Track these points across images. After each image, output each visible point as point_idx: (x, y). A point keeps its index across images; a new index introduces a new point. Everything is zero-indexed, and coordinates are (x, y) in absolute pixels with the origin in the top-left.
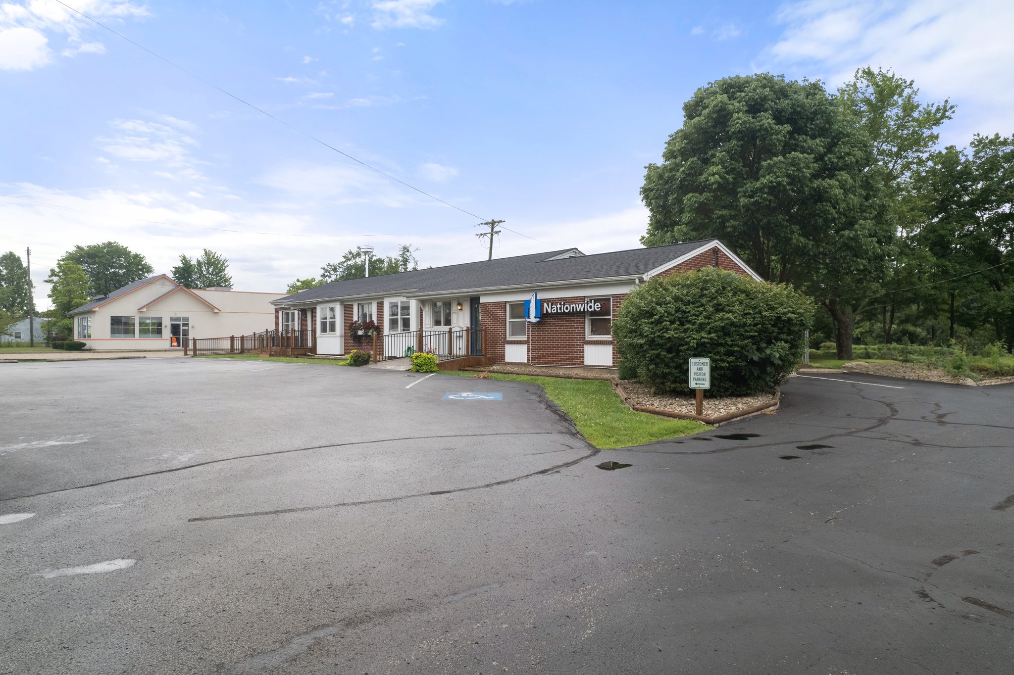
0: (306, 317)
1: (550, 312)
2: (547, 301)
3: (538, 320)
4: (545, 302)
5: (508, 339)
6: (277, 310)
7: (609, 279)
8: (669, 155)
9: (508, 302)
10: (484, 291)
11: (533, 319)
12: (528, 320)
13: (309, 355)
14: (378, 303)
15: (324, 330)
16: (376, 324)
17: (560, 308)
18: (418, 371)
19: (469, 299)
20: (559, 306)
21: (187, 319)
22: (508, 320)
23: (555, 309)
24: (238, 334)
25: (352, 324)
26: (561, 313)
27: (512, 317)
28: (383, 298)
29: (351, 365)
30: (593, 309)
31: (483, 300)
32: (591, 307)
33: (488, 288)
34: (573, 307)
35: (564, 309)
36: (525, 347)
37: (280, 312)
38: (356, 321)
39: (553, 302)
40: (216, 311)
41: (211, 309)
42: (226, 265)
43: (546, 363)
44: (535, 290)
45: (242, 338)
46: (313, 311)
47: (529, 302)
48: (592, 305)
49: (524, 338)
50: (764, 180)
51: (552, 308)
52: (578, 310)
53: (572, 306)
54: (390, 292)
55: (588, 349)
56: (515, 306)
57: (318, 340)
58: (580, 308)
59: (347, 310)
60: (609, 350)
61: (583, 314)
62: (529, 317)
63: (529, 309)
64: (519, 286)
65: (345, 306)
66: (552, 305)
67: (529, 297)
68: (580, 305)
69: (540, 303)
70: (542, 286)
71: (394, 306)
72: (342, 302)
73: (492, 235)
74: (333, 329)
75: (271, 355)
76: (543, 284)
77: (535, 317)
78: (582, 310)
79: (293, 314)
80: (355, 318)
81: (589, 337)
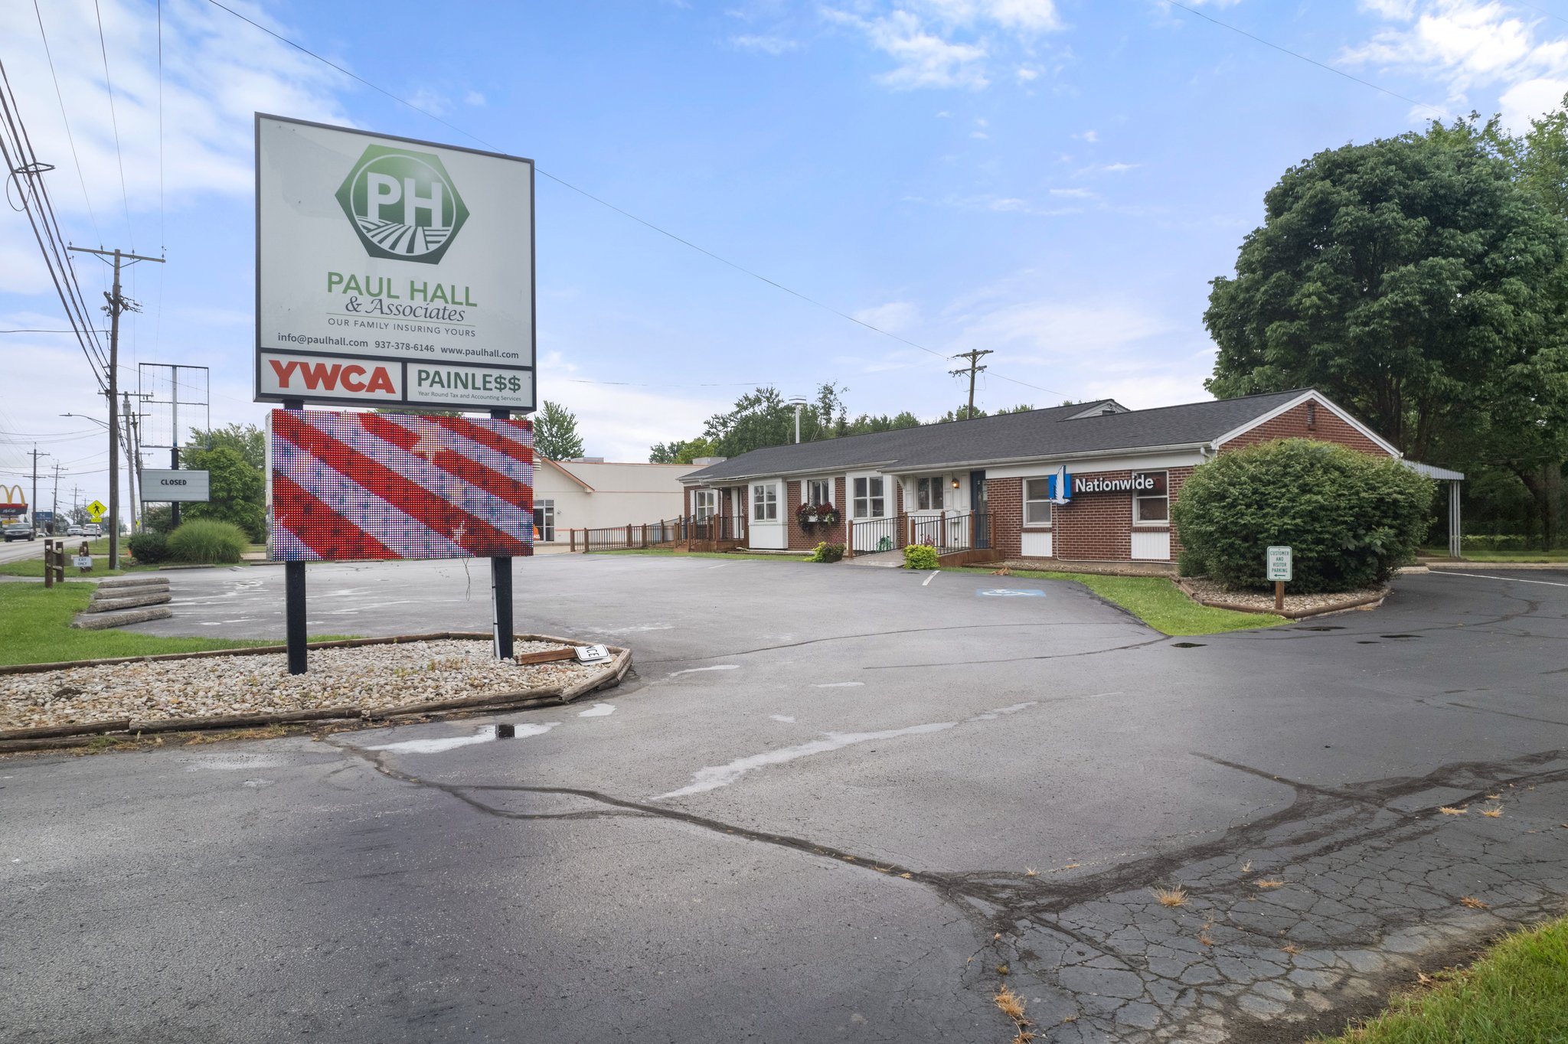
0: (730, 499)
1: (1083, 490)
2: (1080, 476)
3: (1067, 501)
4: (1077, 477)
5: (1025, 526)
6: (687, 490)
7: (1164, 447)
8: (1244, 266)
9: (1025, 478)
10: (991, 464)
11: (1060, 499)
12: (1054, 501)
13: (739, 550)
14: (836, 479)
15: (759, 516)
16: (834, 507)
17: (1098, 486)
18: (914, 568)
19: (968, 474)
20: (1096, 483)
21: (551, 502)
22: (1025, 501)
23: (1092, 486)
24: (638, 522)
25: (801, 508)
26: (1099, 492)
27: (1031, 497)
28: (844, 473)
29: (820, 561)
30: (1143, 487)
31: (990, 475)
32: (1140, 484)
33: (998, 460)
34: (1116, 484)
35: (1103, 487)
36: (1049, 537)
37: (692, 493)
38: (805, 504)
39: (1089, 477)
40: (589, 490)
41: (582, 487)
42: (573, 422)
43: (1078, 557)
44: (1063, 462)
45: (644, 527)
46: (743, 491)
47: (1054, 477)
48: (1142, 481)
49: (1048, 524)
50: (1384, 301)
51: (1086, 486)
52: (1123, 488)
53: (1114, 483)
54: (856, 465)
55: (1136, 538)
56: (1033, 483)
57: (751, 529)
58: (1125, 485)
59: (793, 488)
60: (1165, 538)
61: (1129, 492)
62: (1055, 497)
63: (1055, 487)
64: (1040, 457)
65: (789, 484)
66: (1086, 482)
67: (1058, 472)
68: (1126, 482)
69: (1070, 480)
70: (1073, 457)
71: (860, 484)
72: (784, 478)
73: (973, 372)
74: (772, 514)
75: (690, 550)
76: (1074, 454)
77: (1064, 498)
78: (1128, 488)
79: (711, 496)
80: (804, 500)
81: (1137, 522)
